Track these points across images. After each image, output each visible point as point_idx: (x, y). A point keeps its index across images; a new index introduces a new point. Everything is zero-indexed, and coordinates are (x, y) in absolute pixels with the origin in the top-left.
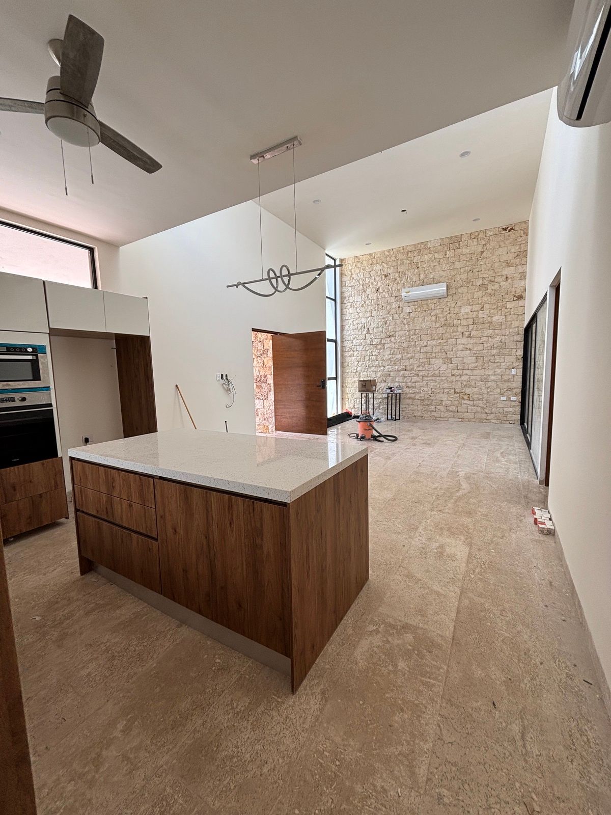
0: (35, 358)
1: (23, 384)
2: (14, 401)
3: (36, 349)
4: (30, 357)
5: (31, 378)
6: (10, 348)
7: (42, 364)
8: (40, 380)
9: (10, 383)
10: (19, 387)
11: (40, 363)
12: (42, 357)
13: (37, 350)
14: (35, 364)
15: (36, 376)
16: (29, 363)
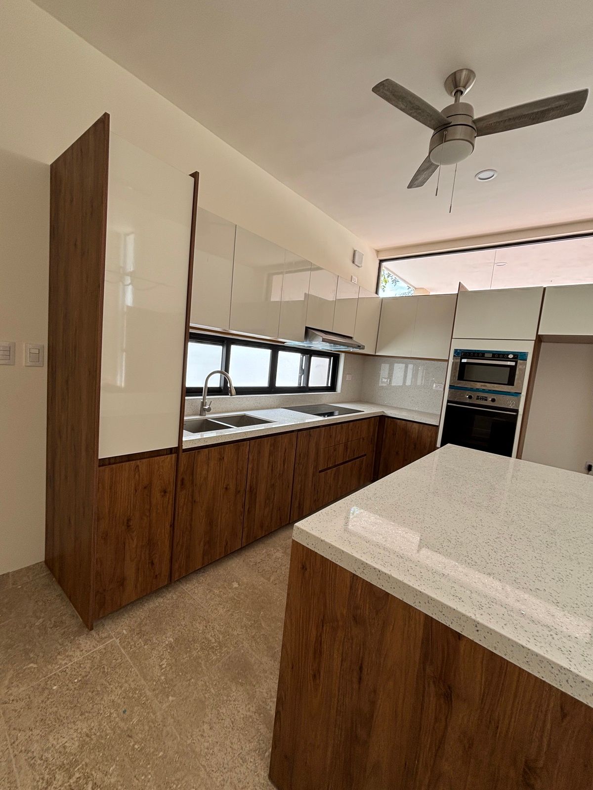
0: (513, 364)
1: (496, 387)
2: (486, 400)
3: (517, 355)
4: (509, 363)
5: (507, 383)
6: (495, 354)
7: (519, 370)
8: (513, 385)
9: (486, 384)
10: (494, 389)
11: (517, 369)
12: (521, 364)
13: (519, 357)
14: (513, 369)
15: (511, 382)
16: (509, 369)
